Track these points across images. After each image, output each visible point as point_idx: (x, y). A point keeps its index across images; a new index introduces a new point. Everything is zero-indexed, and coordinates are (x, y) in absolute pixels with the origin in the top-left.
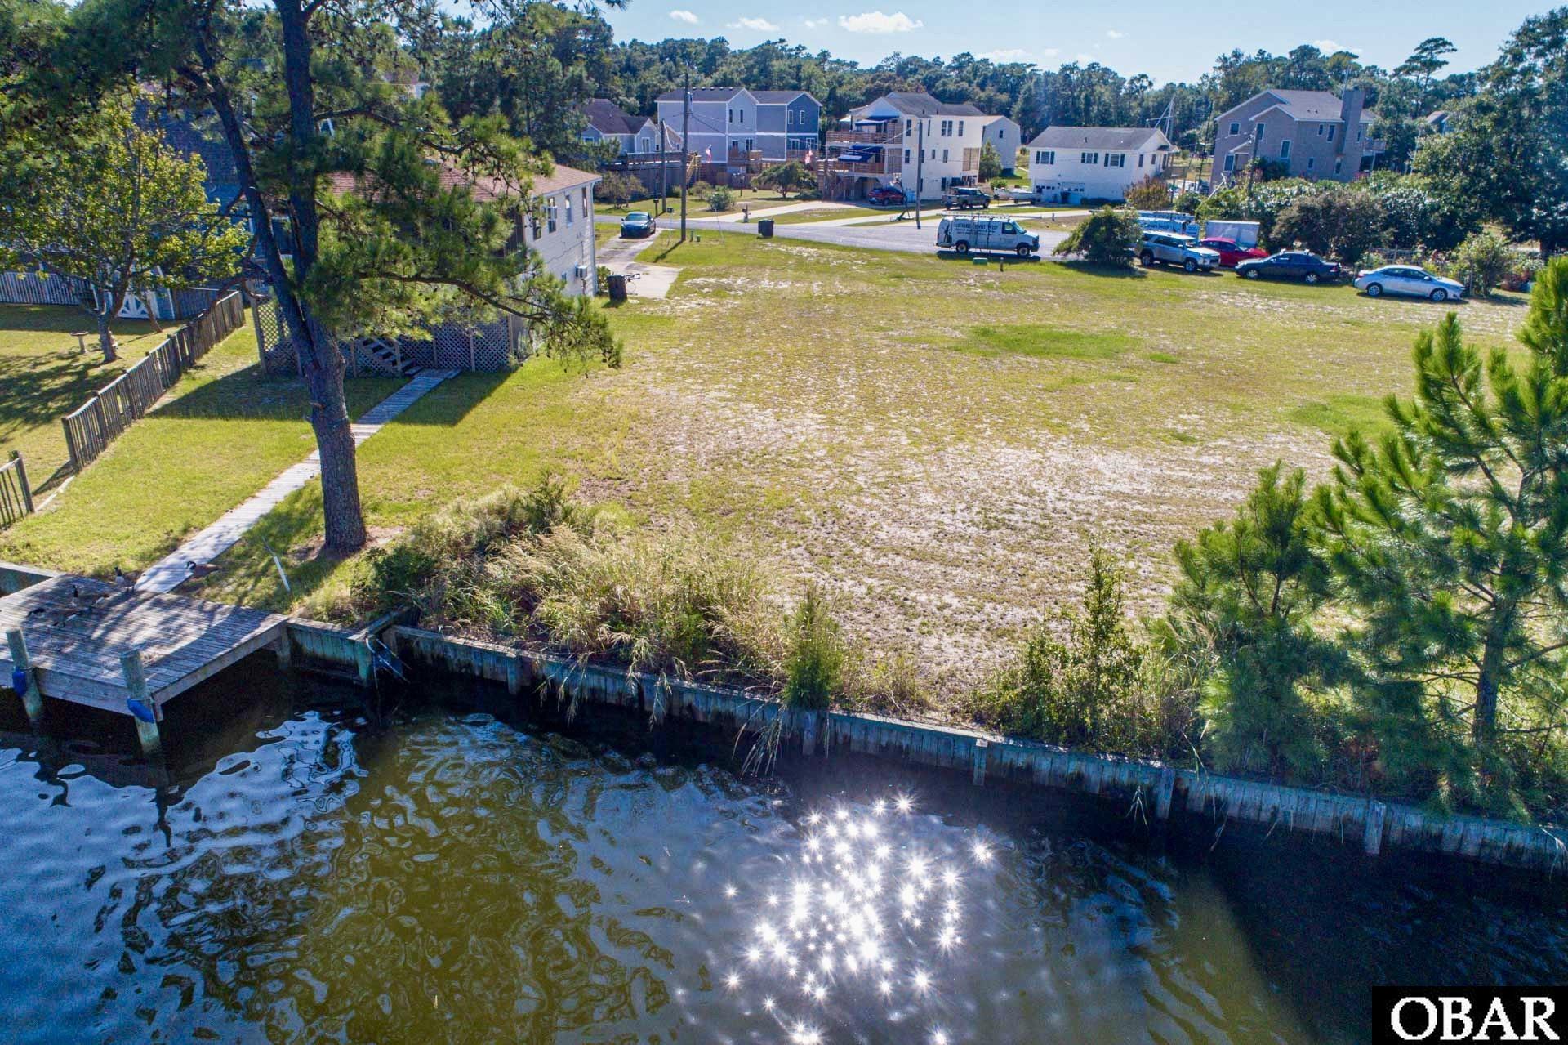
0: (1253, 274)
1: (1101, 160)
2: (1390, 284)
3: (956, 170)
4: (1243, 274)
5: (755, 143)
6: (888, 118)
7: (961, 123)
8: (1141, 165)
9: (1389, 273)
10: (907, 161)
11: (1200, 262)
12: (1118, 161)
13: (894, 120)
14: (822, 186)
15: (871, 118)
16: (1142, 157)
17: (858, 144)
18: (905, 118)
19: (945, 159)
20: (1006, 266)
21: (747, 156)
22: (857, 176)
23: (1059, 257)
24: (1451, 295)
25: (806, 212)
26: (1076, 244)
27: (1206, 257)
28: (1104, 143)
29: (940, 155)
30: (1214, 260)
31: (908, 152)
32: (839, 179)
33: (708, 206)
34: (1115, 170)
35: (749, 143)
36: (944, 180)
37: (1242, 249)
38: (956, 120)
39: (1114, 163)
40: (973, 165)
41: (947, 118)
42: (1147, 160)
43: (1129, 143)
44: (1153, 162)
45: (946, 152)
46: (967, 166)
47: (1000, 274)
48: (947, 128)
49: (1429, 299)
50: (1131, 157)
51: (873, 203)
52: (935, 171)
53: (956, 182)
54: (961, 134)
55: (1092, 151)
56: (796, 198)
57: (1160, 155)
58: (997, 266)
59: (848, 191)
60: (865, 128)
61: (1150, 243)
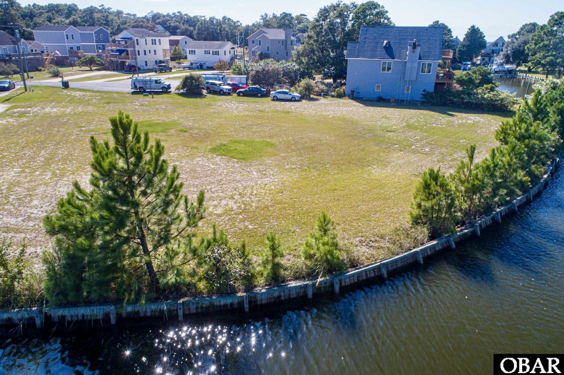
0: (241, 94)
1: (211, 52)
2: (280, 96)
3: (160, 56)
4: (239, 94)
5: (81, 48)
6: (128, 38)
7: (160, 40)
8: (225, 54)
9: (280, 93)
10: (139, 54)
11: (225, 91)
12: (217, 53)
13: (131, 39)
14: (107, 65)
15: (122, 38)
16: (225, 52)
17: (118, 48)
18: (135, 38)
19: (155, 54)
20: (154, 96)
21: (77, 53)
22: (120, 61)
23: (177, 91)
24: (297, 99)
25: (94, 76)
26: (181, 87)
27: (226, 89)
28: (211, 47)
29: (153, 52)
30: (229, 90)
31: (138, 51)
32: (112, 62)
33: (50, 75)
34: (216, 56)
35: (79, 48)
36: (156, 61)
37: (241, 85)
38: (157, 39)
39: (216, 54)
40: (167, 55)
41: (154, 38)
42: (227, 53)
43: (220, 47)
44: (230, 53)
45: (155, 51)
46: (165, 56)
47: (151, 99)
48: (154, 42)
49: (290, 100)
50: (221, 51)
51: (126, 71)
52: (151, 58)
53: (161, 62)
54: (160, 44)
55: (208, 50)
56: (96, 70)
57: (232, 51)
58: (150, 96)
59: (117, 67)
60: (121, 42)
61: (209, 85)
